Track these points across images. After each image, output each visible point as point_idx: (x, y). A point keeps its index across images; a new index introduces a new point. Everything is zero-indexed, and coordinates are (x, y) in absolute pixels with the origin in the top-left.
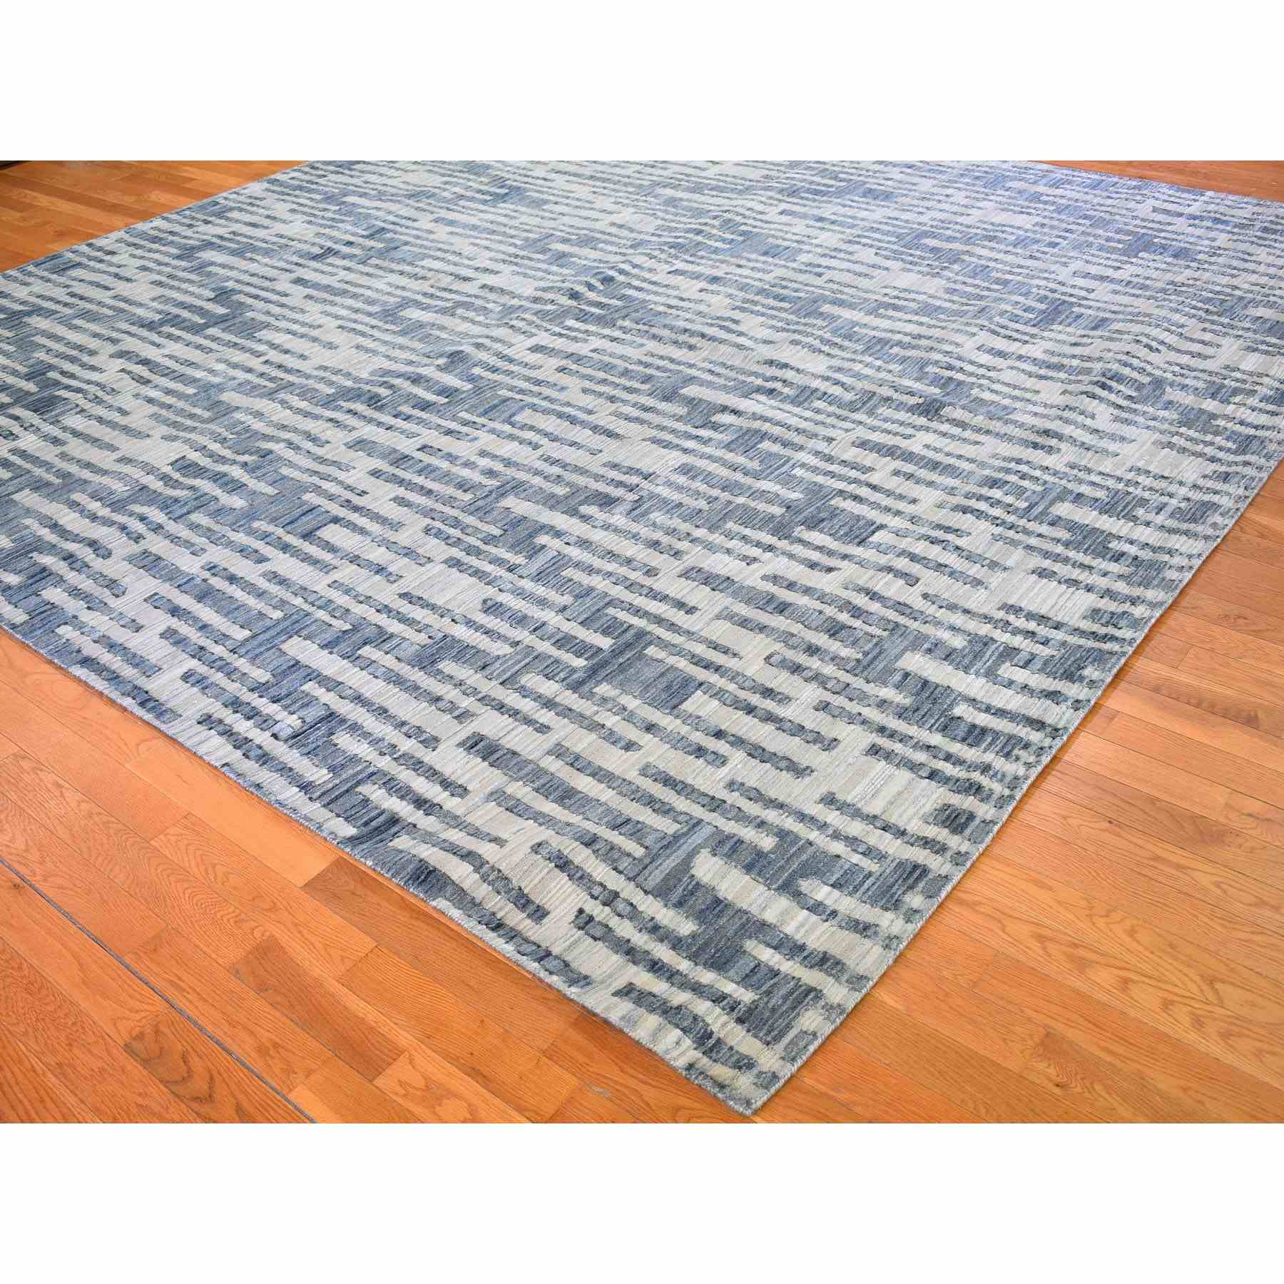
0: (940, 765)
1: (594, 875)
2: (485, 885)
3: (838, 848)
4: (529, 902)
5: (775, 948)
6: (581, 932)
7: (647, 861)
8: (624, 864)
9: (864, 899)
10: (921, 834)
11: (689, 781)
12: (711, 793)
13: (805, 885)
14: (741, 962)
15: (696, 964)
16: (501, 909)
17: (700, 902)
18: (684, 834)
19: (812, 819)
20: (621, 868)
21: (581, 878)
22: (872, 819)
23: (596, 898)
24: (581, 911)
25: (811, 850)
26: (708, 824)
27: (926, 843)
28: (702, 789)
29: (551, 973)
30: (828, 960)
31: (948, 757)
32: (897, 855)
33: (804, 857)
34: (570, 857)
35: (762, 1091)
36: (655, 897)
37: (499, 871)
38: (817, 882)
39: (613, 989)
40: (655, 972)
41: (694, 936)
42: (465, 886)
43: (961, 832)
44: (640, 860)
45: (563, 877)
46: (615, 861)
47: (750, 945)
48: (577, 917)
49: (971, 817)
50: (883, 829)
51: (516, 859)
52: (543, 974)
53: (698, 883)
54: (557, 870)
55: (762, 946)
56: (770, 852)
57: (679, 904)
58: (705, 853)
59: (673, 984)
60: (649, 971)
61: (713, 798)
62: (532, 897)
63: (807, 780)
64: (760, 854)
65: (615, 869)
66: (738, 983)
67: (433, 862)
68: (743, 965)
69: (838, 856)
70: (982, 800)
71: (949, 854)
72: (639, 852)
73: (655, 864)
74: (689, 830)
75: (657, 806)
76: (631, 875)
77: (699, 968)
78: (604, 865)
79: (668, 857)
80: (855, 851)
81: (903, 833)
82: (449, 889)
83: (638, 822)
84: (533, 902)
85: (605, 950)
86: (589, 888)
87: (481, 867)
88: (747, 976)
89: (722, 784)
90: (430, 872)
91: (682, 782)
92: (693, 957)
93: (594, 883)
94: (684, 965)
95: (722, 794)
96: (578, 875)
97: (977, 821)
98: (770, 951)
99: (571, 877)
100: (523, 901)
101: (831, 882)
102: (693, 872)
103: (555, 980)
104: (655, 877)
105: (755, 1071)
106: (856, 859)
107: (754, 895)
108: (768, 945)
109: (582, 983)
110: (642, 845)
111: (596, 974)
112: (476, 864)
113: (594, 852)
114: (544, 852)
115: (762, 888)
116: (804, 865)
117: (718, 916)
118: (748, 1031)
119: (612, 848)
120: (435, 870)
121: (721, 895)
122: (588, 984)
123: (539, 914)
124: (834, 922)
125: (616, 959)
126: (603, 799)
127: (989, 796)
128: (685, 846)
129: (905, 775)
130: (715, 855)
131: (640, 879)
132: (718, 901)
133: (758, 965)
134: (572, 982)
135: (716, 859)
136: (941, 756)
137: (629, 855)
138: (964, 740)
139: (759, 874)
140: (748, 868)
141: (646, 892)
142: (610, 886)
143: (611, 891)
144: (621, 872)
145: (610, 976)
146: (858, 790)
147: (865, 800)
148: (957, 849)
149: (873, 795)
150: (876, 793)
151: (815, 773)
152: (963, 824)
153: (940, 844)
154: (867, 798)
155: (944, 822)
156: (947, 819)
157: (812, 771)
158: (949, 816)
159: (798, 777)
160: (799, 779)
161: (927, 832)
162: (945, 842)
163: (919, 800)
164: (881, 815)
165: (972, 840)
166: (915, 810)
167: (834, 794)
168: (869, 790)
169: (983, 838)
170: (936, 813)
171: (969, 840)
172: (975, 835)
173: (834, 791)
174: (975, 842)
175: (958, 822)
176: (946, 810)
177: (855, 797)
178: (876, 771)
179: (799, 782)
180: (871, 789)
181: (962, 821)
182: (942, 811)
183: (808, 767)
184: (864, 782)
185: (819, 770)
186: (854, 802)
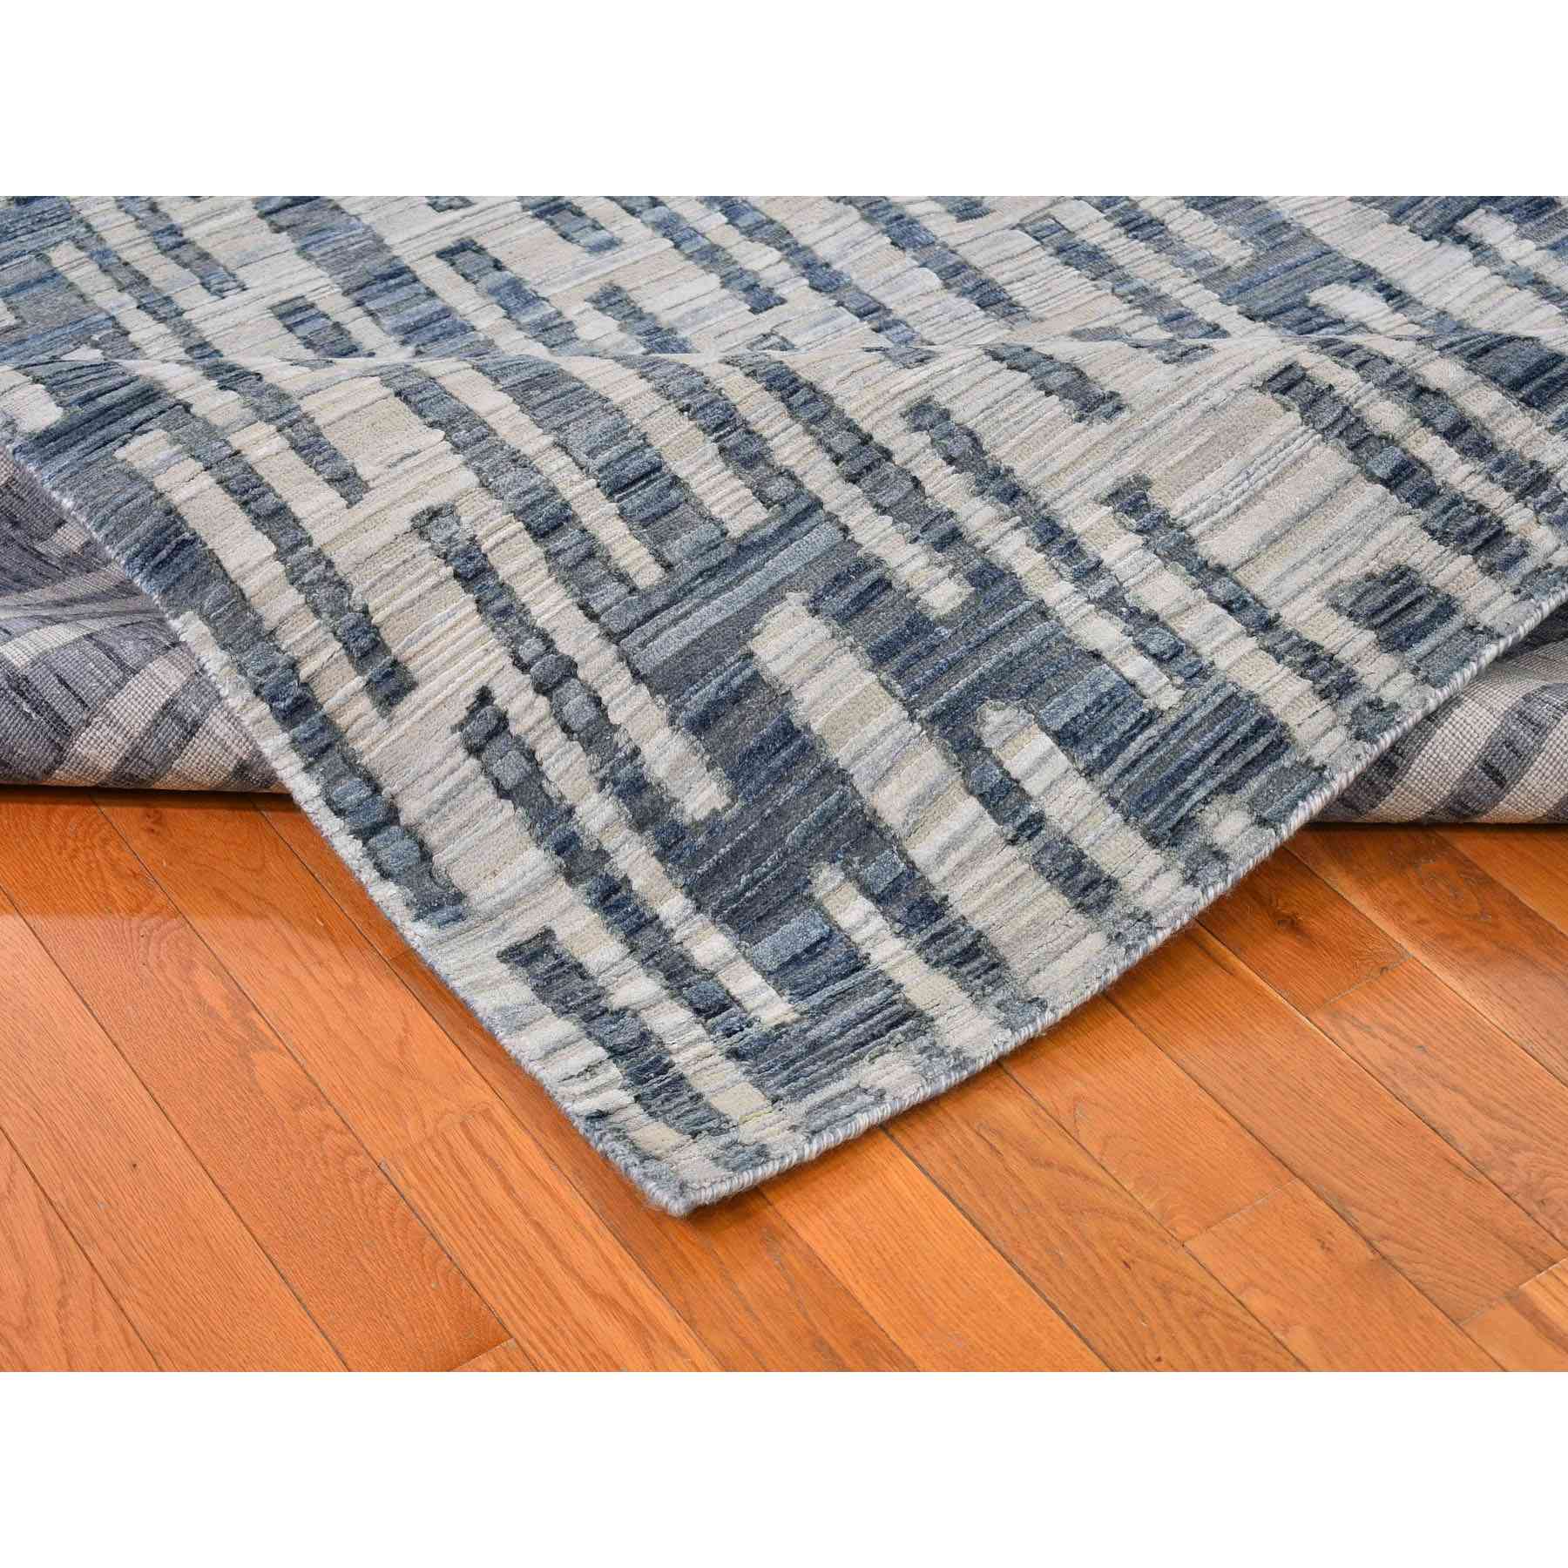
0: (1430, 448)
1: (535, 610)
2: (293, 590)
3: (1104, 633)
4: (378, 646)
5: (879, 900)
6: (473, 762)
7: (658, 601)
8: (607, 596)
9: (1117, 793)
10: (1311, 636)
11: (828, 386)
12: (866, 427)
13: (995, 720)
14: (795, 923)
15: (699, 909)
16: (313, 652)
17: (750, 726)
18: (764, 543)
19: (1073, 548)
20: (596, 607)
21: (504, 612)
22: (1207, 573)
23: (524, 668)
24: (484, 696)
25: (1039, 629)
26: (831, 518)
27: (1313, 661)
28: (849, 409)
29: (385, 875)
30: (978, 953)
31: (1459, 431)
32: (1233, 676)
33: (1016, 646)
34: (493, 559)
35: (722, 1172)
36: (655, 691)
37: (330, 564)
38: (1024, 717)
39: (504, 942)
40: (608, 911)
41: (712, 825)
42: (250, 586)
43: (1403, 648)
44: (646, 595)
45: (462, 603)
46: (589, 587)
47: (827, 880)
48: (472, 712)
49: (1447, 608)
50: (1227, 606)
51: (373, 540)
52: (368, 875)
53: (756, 674)
54: (455, 585)
55: (851, 889)
56: (941, 621)
57: (701, 725)
58: (795, 601)
59: (633, 949)
60: (594, 907)
61: (866, 440)
62: (387, 635)
63: (1101, 429)
64: (919, 625)
65: (584, 607)
66: (766, 974)
67: (196, 519)
68: (795, 931)
69: (1097, 656)
70: (1489, 570)
71: (1353, 701)
72: (648, 574)
73: (673, 612)
74: (781, 531)
75: (733, 440)
76: (616, 627)
77: (701, 919)
78: (559, 591)
79: (708, 599)
80: (1141, 647)
81: (1269, 625)
82: (215, 591)
83: (675, 481)
84: (386, 650)
85: (515, 827)
86: (516, 640)
87: (293, 549)
88: (795, 959)
89: (899, 404)
90: (184, 543)
91: (811, 387)
92: (697, 892)
93: (531, 629)
94: (672, 906)
95: (890, 432)
96: (499, 604)
97: (1457, 621)
98: (864, 905)
99: (481, 606)
100: (364, 642)
101: (1056, 725)
102: (755, 645)
103: (386, 894)
104: (669, 642)
105: (724, 1139)
106: (1136, 667)
107: (873, 728)
108: (865, 890)
109: (443, 915)
110: (658, 557)
111: (483, 895)
112: (286, 541)
113: (549, 556)
114: (439, 535)
115: (895, 711)
116: (1011, 666)
117: (779, 778)
118: (748, 1072)
119: (591, 555)
120: (195, 539)
121: (799, 716)
122: (459, 917)
123: (392, 684)
124: (1028, 849)
125: (535, 860)
126: (616, 399)
127: (1512, 561)
128: (754, 579)
129: (1331, 461)
130: (815, 612)
131: (630, 643)
132: (789, 732)
133: (826, 939)
134: (425, 908)
135: (816, 621)
136: (1443, 422)
137: (623, 578)
138: (1515, 386)
139: (899, 674)
140: (881, 655)
141: (637, 676)
142: (565, 646)
143: (562, 658)
144: (593, 617)
145: (509, 905)
146: (1207, 488)
147: (1213, 519)
148: (1378, 690)
149: (1238, 509)
150: (1246, 502)
151: (1124, 416)
152: (1418, 626)
153: (1343, 670)
154: (1220, 514)
155: (1376, 613)
156: (1386, 606)
157: (1119, 409)
158: (1394, 599)
159: (1080, 419)
160: (1081, 425)
161: (1323, 634)
162: (1357, 667)
163: (1339, 542)
164: (1236, 569)
165: (1422, 673)
166: (1321, 569)
167: (1148, 484)
168: (1234, 493)
169: (1451, 673)
170: (1369, 584)
171: (1415, 671)
172: (1435, 661)
173: (1152, 475)
174: (1426, 680)
175: (1408, 620)
176: (1396, 581)
177: (1194, 506)
178: (1269, 440)
179: (1078, 433)
180: (1239, 489)
181: (1420, 617)
182: (1383, 582)
183: (1113, 395)
184: (1230, 467)
185: (1137, 407)
186: (1188, 518)
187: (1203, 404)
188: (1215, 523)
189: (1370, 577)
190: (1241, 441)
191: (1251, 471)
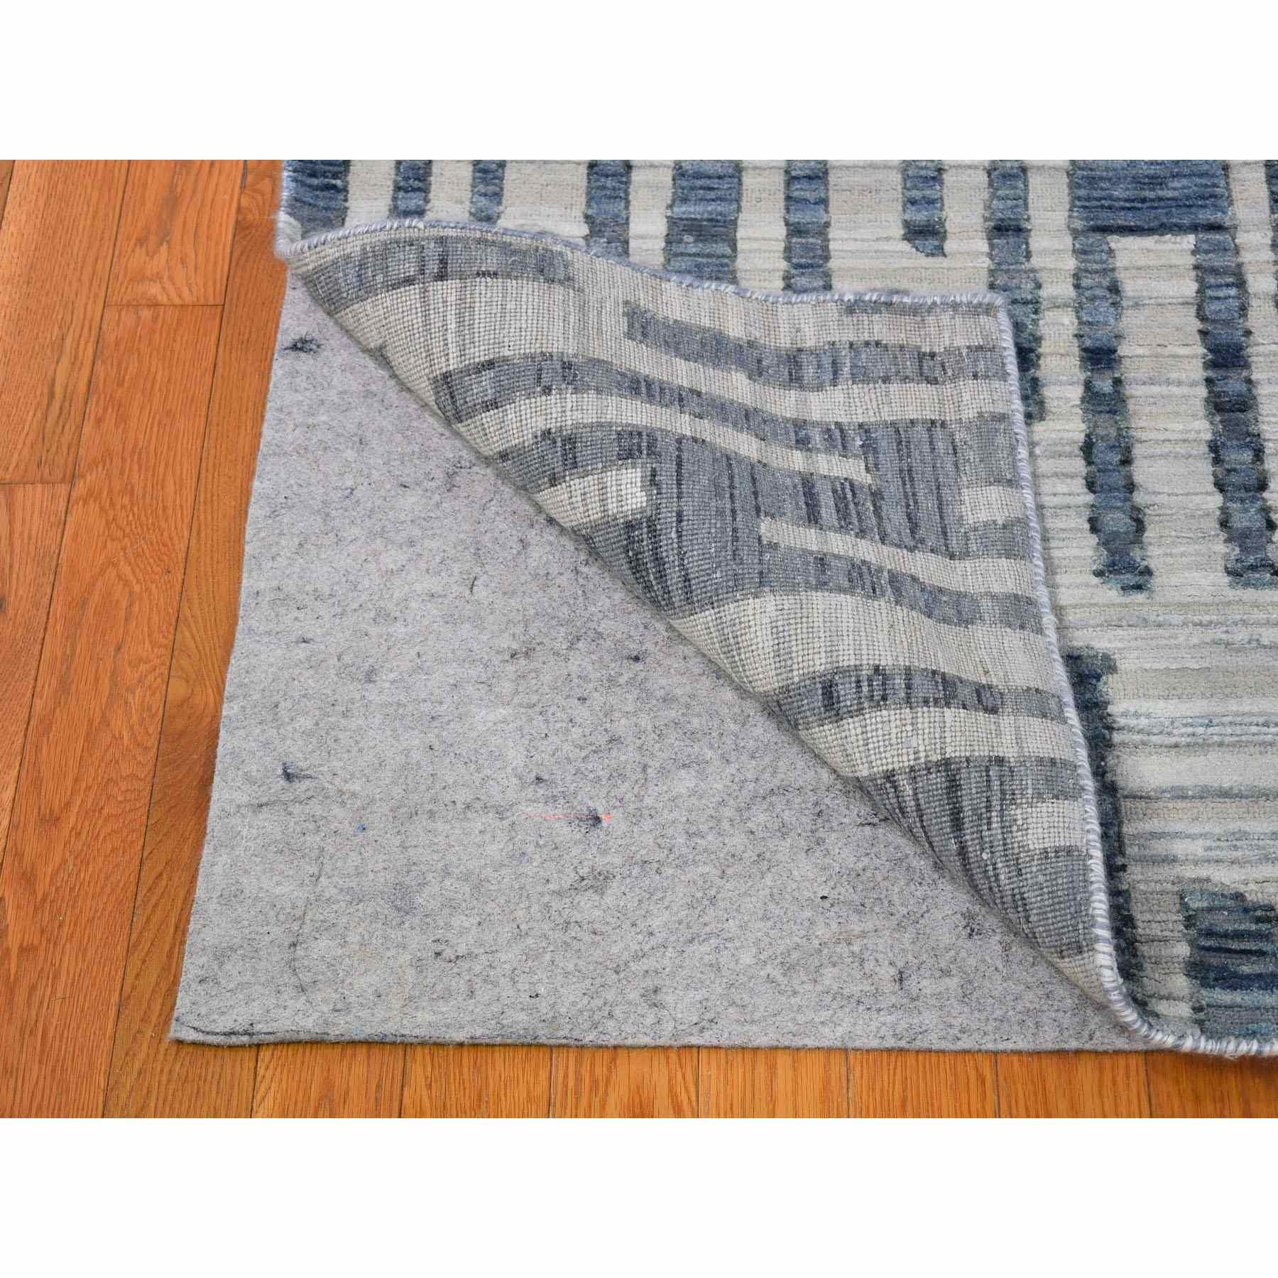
43: (1205, 984)
63: (1110, 594)
120: (345, 190)
146: (1163, 709)
147: (1145, 738)
148: (1150, 996)
149: (1176, 746)
150: (1188, 745)
151: (1140, 597)
152: (1235, 975)
153: (1133, 961)
154: (1154, 739)
155: (1210, 933)
156: (1225, 935)
157: (1139, 587)
158: (1238, 935)
159: (1099, 574)
160: (1096, 580)
161: (1148, 917)
162: (1147, 966)
163: (1238, 843)
164: (1126, 797)
165: (1202, 1015)
166: (1200, 852)
167: (1112, 669)
168: (1183, 730)
169: (1228, 1034)
170: (1229, 903)
171: (1197, 1009)
172: (1223, 1016)
173: (1123, 665)
174: (1200, 1023)
175: (1233, 964)
176: (1259, 920)
177: (1137, 715)
178: (1255, 709)
179: (1087, 585)
180: (1190, 730)
181: (1246, 969)
182: (1246, 910)
183: (1148, 572)
184: (1198, 707)
185: (1158, 598)
186: (1122, 721)
187: (1219, 634)
188: (1144, 743)
189: (1239, 896)
190: (1227, 691)
191: (1215, 722)
